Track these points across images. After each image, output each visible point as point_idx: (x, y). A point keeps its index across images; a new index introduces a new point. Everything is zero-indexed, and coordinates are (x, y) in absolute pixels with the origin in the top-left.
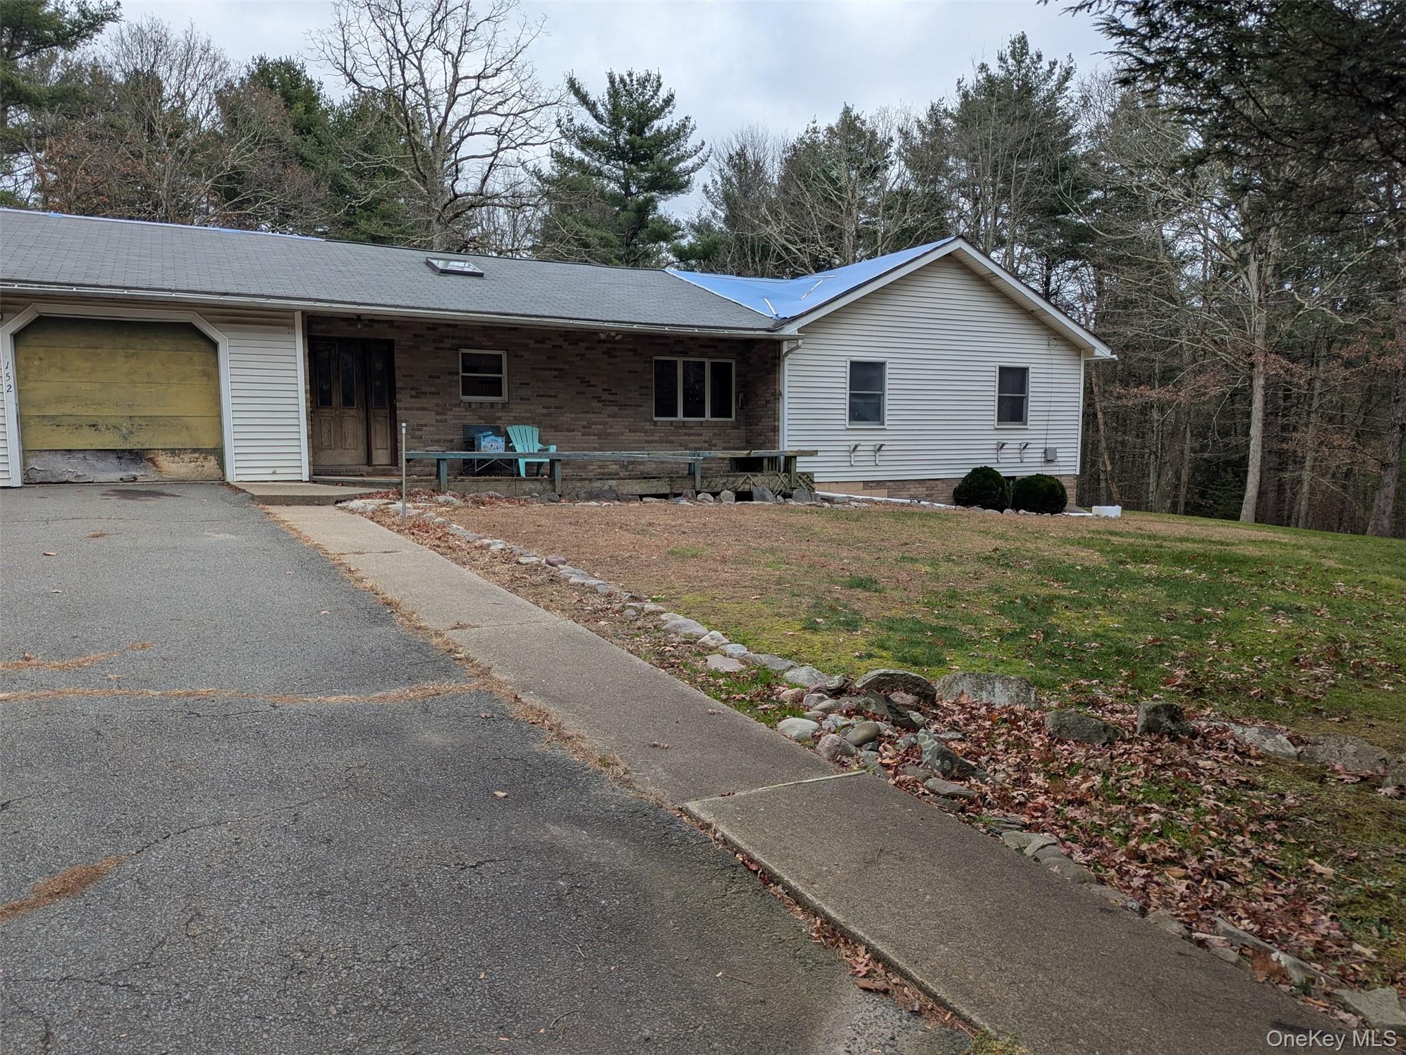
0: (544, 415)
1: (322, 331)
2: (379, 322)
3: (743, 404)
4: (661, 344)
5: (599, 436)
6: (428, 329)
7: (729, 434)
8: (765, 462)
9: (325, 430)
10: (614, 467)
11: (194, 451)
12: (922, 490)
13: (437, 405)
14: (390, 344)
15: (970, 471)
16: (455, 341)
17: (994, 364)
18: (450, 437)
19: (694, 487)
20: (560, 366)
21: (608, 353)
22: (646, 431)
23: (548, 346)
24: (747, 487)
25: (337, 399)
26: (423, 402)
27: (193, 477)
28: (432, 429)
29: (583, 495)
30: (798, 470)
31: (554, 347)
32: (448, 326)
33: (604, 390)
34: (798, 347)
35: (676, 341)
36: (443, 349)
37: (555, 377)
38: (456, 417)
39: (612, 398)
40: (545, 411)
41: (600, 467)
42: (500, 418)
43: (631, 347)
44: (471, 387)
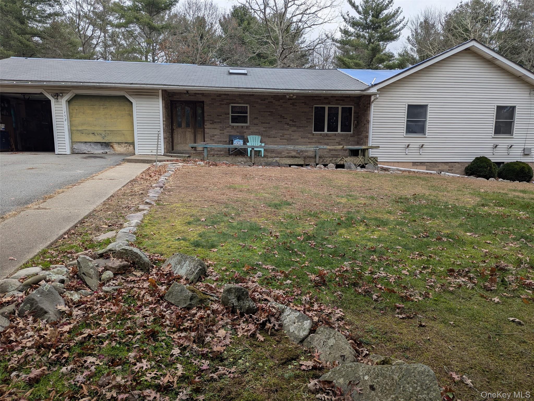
0: (264, 131)
1: (177, 98)
2: (198, 94)
3: (356, 126)
4: (318, 100)
5: (287, 140)
6: (217, 96)
7: (349, 139)
8: (360, 152)
9: (179, 136)
10: (294, 153)
11: (126, 143)
12: (447, 167)
13: (220, 127)
14: (203, 102)
15: (474, 158)
16: (228, 101)
17: (494, 105)
18: (225, 140)
19: (315, 162)
20: (271, 110)
21: (293, 104)
22: (309, 138)
23: (266, 101)
24: (342, 163)
25: (184, 125)
26: (215, 126)
27: (125, 153)
28: (218, 136)
29: (263, 164)
30: (370, 156)
31: (269, 102)
32: (225, 95)
33: (290, 120)
34: (377, 98)
35: (325, 98)
36: (223, 104)
37: (269, 115)
38: (228, 132)
39: (294, 123)
40: (264, 129)
41: (287, 153)
42: (245, 132)
43: (303, 101)
44: (235, 120)
